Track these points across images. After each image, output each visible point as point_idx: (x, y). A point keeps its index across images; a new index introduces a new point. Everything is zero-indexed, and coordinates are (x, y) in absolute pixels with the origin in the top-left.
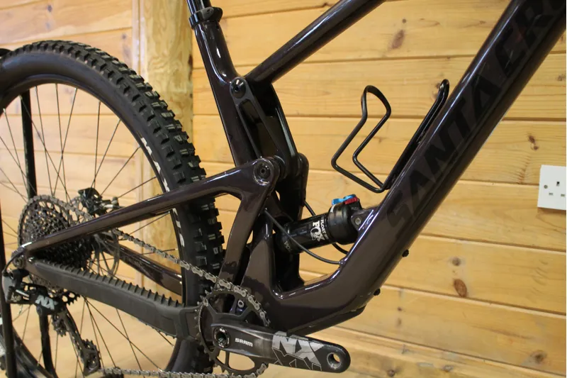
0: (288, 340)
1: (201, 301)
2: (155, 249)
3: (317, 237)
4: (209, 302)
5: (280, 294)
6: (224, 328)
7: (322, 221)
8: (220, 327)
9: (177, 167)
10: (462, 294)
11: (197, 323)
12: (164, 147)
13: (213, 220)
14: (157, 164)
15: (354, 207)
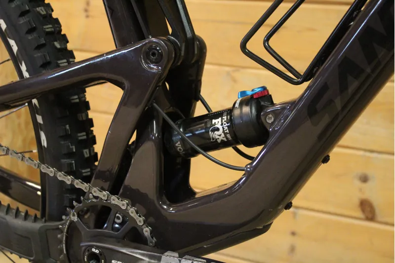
0: (180, 261)
1: (67, 215)
2: (8, 149)
3: (217, 137)
4: (78, 216)
5: (169, 206)
6: (97, 247)
7: (225, 118)
8: (92, 246)
9: (39, 47)
10: (370, 216)
11: (61, 242)
12: (22, 21)
13: (84, 115)
14: (12, 42)
15: (264, 102)
